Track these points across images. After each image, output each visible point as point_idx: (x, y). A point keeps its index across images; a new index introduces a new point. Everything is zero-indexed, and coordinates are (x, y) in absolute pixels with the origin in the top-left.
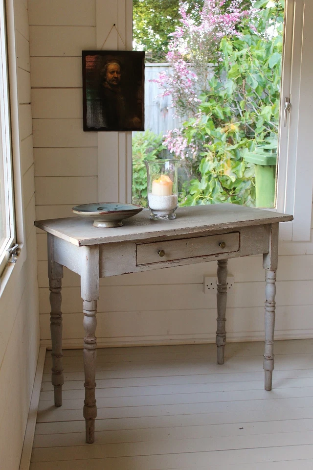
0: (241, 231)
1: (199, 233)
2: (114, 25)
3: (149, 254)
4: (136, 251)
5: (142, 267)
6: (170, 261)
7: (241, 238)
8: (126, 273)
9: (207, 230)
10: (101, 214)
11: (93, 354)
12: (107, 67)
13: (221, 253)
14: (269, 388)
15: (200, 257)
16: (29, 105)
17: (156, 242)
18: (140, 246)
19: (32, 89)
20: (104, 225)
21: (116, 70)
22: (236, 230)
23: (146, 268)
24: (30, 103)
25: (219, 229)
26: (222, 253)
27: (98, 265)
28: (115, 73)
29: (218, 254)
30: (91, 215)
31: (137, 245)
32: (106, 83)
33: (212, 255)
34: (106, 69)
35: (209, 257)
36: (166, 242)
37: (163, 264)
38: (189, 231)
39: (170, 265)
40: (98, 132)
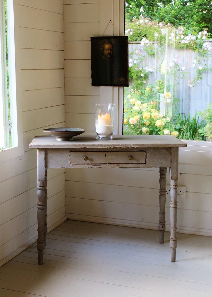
0: (148, 151)
1: (110, 148)
2: (110, 20)
3: (78, 158)
4: (70, 155)
5: (74, 165)
6: (94, 164)
7: (147, 155)
8: (63, 168)
9: (116, 147)
10: (51, 132)
11: (41, 212)
12: (104, 46)
13: (131, 164)
14: (174, 260)
15: (115, 164)
16: (63, 70)
17: (83, 151)
18: (73, 152)
19: (65, 60)
20: (59, 139)
21: (110, 48)
22: (143, 150)
23: (76, 167)
24: (63, 69)
25: (125, 147)
26: (133, 164)
27: (44, 161)
28: (109, 50)
29: (129, 164)
30: (47, 133)
31: (70, 152)
32: (104, 56)
33: (124, 164)
34: (104, 48)
35: (122, 165)
36: (91, 152)
37: (88, 165)
38: (102, 146)
39: (93, 167)
40: (101, 87)
